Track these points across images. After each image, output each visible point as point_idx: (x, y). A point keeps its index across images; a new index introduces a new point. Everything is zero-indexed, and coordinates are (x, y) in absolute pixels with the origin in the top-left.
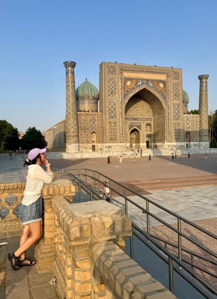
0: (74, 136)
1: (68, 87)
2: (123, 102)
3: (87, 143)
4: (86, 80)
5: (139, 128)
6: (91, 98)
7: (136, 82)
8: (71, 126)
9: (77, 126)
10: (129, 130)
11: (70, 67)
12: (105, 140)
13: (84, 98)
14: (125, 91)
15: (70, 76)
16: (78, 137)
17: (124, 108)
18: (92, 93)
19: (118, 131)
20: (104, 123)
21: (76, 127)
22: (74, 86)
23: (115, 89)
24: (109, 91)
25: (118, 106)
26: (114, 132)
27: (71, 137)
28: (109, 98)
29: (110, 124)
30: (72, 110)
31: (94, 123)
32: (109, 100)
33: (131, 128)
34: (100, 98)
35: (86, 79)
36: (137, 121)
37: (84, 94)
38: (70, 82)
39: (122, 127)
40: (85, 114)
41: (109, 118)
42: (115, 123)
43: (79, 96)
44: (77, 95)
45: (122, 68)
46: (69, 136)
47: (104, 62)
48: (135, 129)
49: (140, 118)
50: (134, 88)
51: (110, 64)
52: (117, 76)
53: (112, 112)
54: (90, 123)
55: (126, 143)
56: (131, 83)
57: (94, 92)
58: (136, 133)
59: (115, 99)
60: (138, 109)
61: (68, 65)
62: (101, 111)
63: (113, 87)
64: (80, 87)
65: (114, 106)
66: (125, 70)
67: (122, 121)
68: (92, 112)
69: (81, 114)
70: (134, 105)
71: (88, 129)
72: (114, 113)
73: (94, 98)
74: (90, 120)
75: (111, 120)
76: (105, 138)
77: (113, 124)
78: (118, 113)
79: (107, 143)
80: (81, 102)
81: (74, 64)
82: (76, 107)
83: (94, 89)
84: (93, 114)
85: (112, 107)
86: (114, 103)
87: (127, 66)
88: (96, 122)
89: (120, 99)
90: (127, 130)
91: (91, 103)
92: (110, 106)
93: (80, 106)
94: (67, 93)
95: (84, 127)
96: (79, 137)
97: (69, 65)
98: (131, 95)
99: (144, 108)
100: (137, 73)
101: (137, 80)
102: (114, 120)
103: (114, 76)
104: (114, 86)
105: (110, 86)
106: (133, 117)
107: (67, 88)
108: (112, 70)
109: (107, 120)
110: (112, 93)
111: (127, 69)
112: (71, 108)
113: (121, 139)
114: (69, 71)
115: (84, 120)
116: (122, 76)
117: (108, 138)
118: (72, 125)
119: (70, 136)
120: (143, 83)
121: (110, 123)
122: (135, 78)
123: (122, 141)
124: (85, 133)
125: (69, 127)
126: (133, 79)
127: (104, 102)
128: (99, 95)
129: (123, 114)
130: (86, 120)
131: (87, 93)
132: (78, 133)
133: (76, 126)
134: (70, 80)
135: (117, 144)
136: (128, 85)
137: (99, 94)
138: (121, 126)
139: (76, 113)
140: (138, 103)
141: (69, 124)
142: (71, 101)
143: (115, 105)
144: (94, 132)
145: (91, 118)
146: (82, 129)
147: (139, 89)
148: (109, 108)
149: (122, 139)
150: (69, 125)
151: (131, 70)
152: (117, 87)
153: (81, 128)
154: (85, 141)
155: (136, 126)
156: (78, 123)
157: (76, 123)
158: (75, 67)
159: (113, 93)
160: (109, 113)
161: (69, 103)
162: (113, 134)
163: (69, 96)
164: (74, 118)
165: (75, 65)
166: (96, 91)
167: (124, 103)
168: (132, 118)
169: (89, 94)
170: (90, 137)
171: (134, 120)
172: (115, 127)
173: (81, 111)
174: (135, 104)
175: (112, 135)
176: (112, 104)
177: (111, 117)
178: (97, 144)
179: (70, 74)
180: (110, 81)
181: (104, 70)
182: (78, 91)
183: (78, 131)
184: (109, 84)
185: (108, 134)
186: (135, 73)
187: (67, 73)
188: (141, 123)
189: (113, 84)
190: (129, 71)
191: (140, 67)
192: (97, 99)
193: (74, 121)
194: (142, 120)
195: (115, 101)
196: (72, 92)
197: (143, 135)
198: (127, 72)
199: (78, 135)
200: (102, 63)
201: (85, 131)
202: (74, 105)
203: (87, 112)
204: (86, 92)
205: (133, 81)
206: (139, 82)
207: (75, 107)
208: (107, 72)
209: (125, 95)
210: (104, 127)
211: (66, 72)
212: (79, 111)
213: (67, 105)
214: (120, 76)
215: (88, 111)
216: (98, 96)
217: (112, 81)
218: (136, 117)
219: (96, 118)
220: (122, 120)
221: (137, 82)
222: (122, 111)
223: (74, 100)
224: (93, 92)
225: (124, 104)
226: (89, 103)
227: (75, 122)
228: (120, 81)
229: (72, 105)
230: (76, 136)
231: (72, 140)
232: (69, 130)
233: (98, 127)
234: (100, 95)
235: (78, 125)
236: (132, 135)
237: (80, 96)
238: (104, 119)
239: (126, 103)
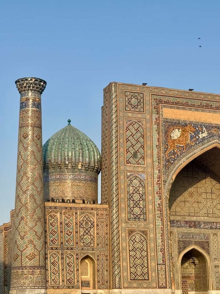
0: (34, 267)
1: (25, 138)
2: (163, 179)
3: (69, 287)
4: (69, 124)
5: (203, 248)
6: (80, 168)
7: (193, 132)
8: (26, 240)
9: (42, 240)
10: (180, 253)
11: (32, 90)
12: (117, 279)
13: (63, 167)
14: (168, 152)
15: (30, 114)
16: (43, 271)
17: (166, 194)
18: (82, 154)
19: (153, 254)
20: (115, 233)
21: (39, 244)
22: (40, 137)
23: (143, 147)
24: (128, 151)
25: (150, 188)
26: (142, 257)
27: (25, 271)
28: (128, 169)
29: (129, 234)
30: (32, 196)
31: (87, 232)
32: (129, 174)
33: (185, 248)
34: (104, 167)
35: (69, 121)
36: (197, 231)
37: (63, 158)
38: (30, 128)
39: (163, 245)
40: (66, 208)
41: (129, 219)
42: (145, 233)
43: (50, 161)
44: (45, 159)
45: (158, 97)
46: (19, 268)
47: (116, 83)
48: (193, 250)
49: (204, 223)
50: (188, 147)
51: (130, 88)
52: (148, 117)
53: (137, 204)
54: (77, 232)
55: (173, 287)
56: (182, 135)
57: (89, 153)
58: (197, 262)
59: (143, 172)
60: (200, 199)
61: (25, 87)
62: (107, 201)
63: (137, 141)
64: (52, 141)
65: (141, 189)
66: (166, 102)
67: (162, 230)
68: (84, 202)
69: (55, 208)
70: (190, 189)
71: (72, 249)
72: (141, 206)
73: (88, 168)
74: (76, 224)
75: (134, 225)
76: (116, 273)
77: (138, 237)
78: (151, 207)
79: (124, 288)
80: (54, 177)
81: (42, 84)
82: (41, 188)
83: (90, 145)
84: (86, 209)
85: (136, 191)
86: (141, 181)
87: (171, 93)
88: (92, 229)
89: (156, 172)
90: (175, 252)
91: (80, 180)
92: (131, 188)
93: (52, 188)
94: (20, 152)
95: (62, 243)
96: (46, 270)
97: (29, 87)
98: (184, 162)
99: (214, 196)
100: (197, 110)
101: (197, 127)
102: (142, 224)
103: (139, 116)
104: (141, 140)
105: (131, 138)
106: (188, 219)
107: (20, 141)
108: (134, 101)
109: (124, 225)
110: (135, 155)
111: (172, 100)
112: (29, 193)
113: (160, 276)
114: (29, 99)
115: (61, 223)
116: (159, 117)
117: (125, 274)
118: (30, 236)
119: (22, 267)
120: (211, 136)
121: (131, 232)
122: (191, 123)
123: (164, 285)
124: (62, 258)
125: (20, 242)
126: (186, 125)
127: (114, 179)
128: (100, 162)
129: (164, 209)
130: (67, 224)
131: (70, 154)
132: (46, 258)
133: (39, 238)
134: (30, 121)
135: (151, 290)
136: (176, 138)
137: (101, 158)
138: (159, 241)
139: (42, 206)
140: (199, 185)
141: (22, 234)
142: (30, 174)
143: (144, 187)
144: (87, 257)
145: (80, 218)
146: (56, 249)
147: (201, 148)
148: (128, 192)
149: (164, 276)
150: (22, 238)
151: (182, 104)
152: (149, 143)
153: (54, 246)
154: (63, 281)
155: (196, 243)
156: (46, 231)
157: (41, 231)
158: (43, 91)
159: (139, 156)
160: (129, 206)
161: (25, 178)
162: (138, 262)
163: (26, 162)
164: (35, 217)
165: (45, 88)
166: (93, 151)
167: (165, 182)
168: (186, 222)
169: (77, 158)
170: (78, 270)
171: (190, 227)
172: (145, 243)
173: (53, 200)
174: (191, 185)
175: (135, 266)
176: (136, 182)
177: (132, 216)
178: (95, 291)
179: (30, 108)
180: (131, 127)
181: (114, 100)
182: (46, 150)
183: (46, 254)
184: (129, 133)
185: (125, 264)
186: (190, 110)
187: (23, 105)
188: (209, 235)
189: (139, 135)
190: (176, 105)
191: (202, 96)
192: (97, 170)
193: (36, 225)
194: (211, 228)
195: (144, 176)
196: (33, 151)
197: (216, 266)
198: (171, 108)
199: (46, 264)
200: (111, 84)
201: (62, 254)
202: (37, 184)
203: (70, 202)
204: (68, 153)
205: (188, 128)
206: (202, 133)
207: (39, 190)
208: (121, 105)
209: (169, 163)
210: (115, 244)
211: (22, 103)
212: (49, 201)
213: (18, 184)
214: (155, 116)
215: (74, 201)
216: (98, 162)
217: (136, 126)
218: (194, 219)
219: (95, 219)
220: (163, 224)
221: (197, 133)
222: (162, 202)
223: (38, 171)
224: (87, 151)
225: (167, 184)
226: (74, 180)
227: (39, 229)
228: (155, 127)
229: (33, 184)
230: (39, 267)
231: (26, 278)
232: (22, 252)
233: (98, 244)
234: (104, 159)
235: (46, 237)
236: (187, 268)
237: (53, 161)
238: (115, 222)
239: (171, 182)
